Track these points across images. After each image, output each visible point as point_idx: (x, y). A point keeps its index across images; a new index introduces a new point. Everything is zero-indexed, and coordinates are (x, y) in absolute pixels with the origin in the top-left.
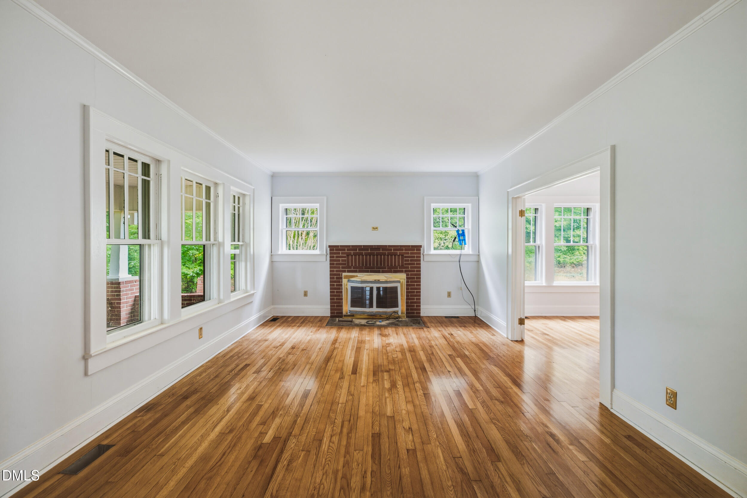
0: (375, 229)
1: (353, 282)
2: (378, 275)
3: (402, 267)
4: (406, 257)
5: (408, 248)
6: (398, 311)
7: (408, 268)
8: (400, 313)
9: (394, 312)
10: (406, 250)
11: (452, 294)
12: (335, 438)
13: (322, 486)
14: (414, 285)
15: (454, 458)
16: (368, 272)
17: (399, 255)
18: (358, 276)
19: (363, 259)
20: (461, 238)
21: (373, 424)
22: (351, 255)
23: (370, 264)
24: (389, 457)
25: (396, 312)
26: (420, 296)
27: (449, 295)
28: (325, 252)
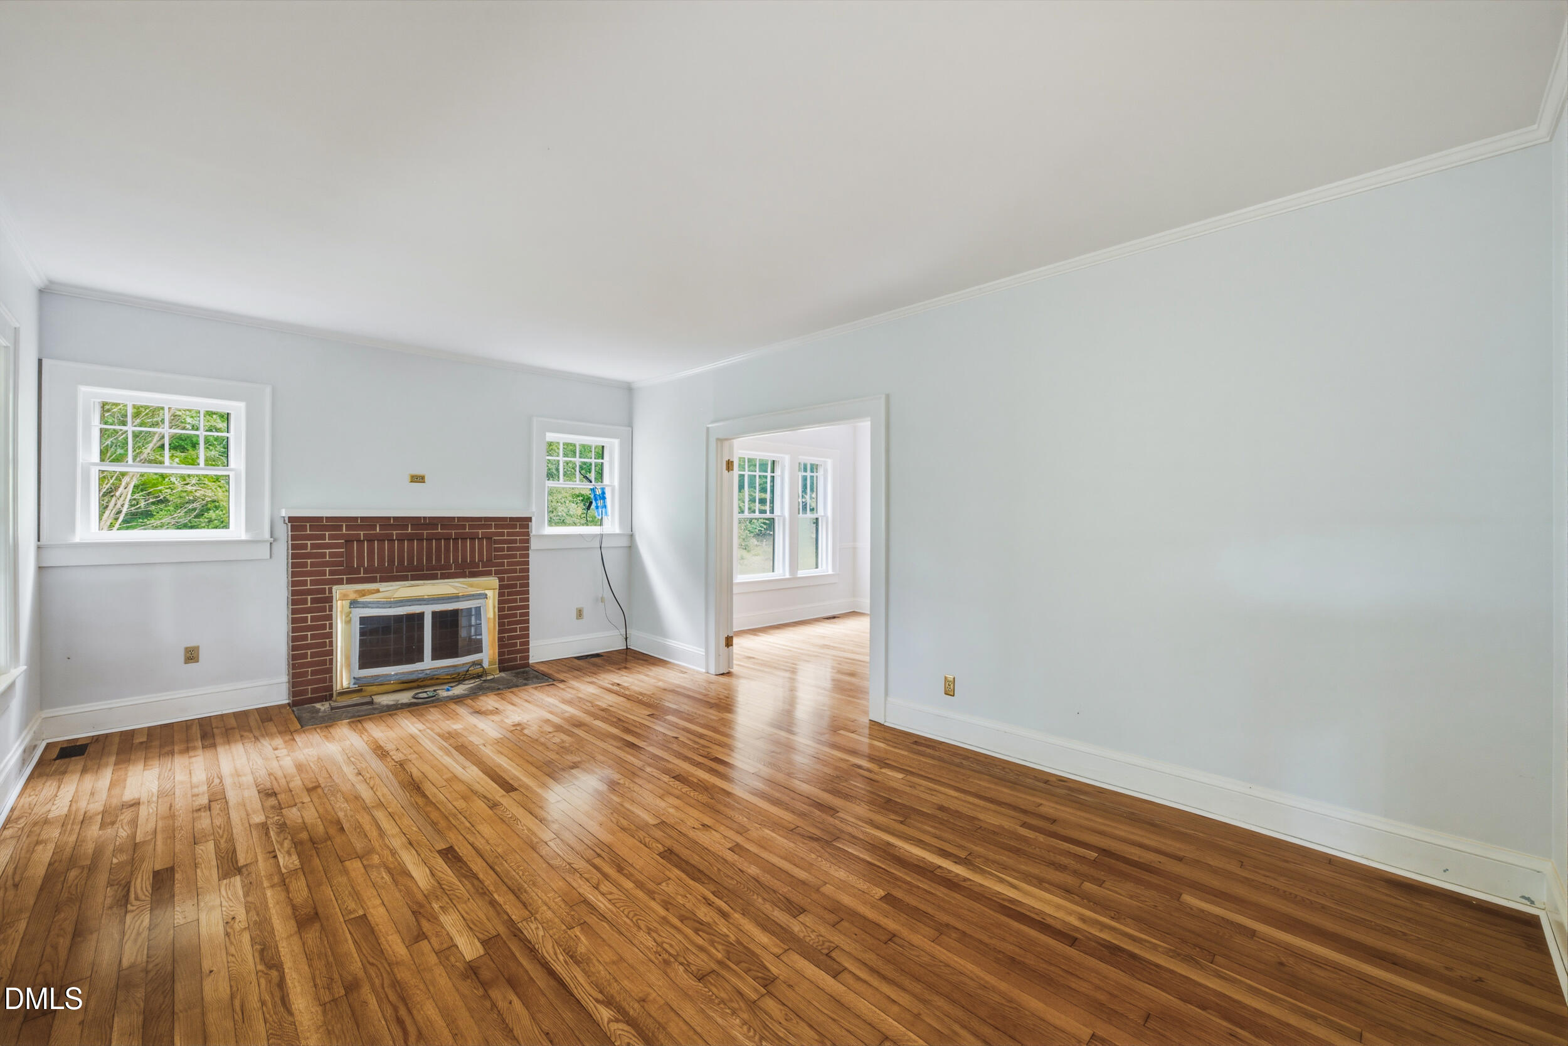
0: (418, 479)
1: (365, 605)
2: (433, 584)
3: (489, 563)
4: (496, 542)
5: (501, 522)
6: (482, 660)
7: (502, 564)
8: (486, 665)
9: (474, 664)
10: (496, 527)
11: (585, 613)
12: (605, 886)
13: (665, 946)
14: (515, 601)
15: (791, 831)
16: (408, 580)
17: (482, 538)
18: (381, 590)
19: (391, 550)
20: (600, 503)
21: (643, 842)
22: (359, 541)
23: (411, 560)
24: (715, 868)
25: (479, 663)
26: (527, 621)
27: (580, 614)
28: (267, 535)
